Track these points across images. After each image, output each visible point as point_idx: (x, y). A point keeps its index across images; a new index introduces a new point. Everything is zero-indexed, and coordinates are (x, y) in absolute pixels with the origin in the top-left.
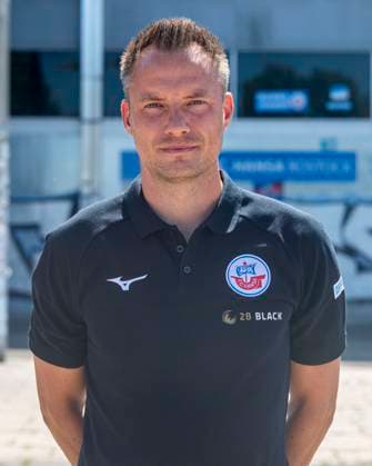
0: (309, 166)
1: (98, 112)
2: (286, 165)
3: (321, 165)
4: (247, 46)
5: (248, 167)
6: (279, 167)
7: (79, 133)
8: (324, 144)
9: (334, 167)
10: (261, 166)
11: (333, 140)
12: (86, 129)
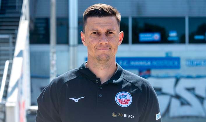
0: (161, 63)
1: (76, 42)
2: (151, 62)
3: (166, 63)
4: (135, 15)
5: (137, 63)
6: (149, 63)
7: (68, 51)
8: (167, 54)
9: (171, 63)
10: (141, 63)
11: (171, 53)
12: (71, 49)
